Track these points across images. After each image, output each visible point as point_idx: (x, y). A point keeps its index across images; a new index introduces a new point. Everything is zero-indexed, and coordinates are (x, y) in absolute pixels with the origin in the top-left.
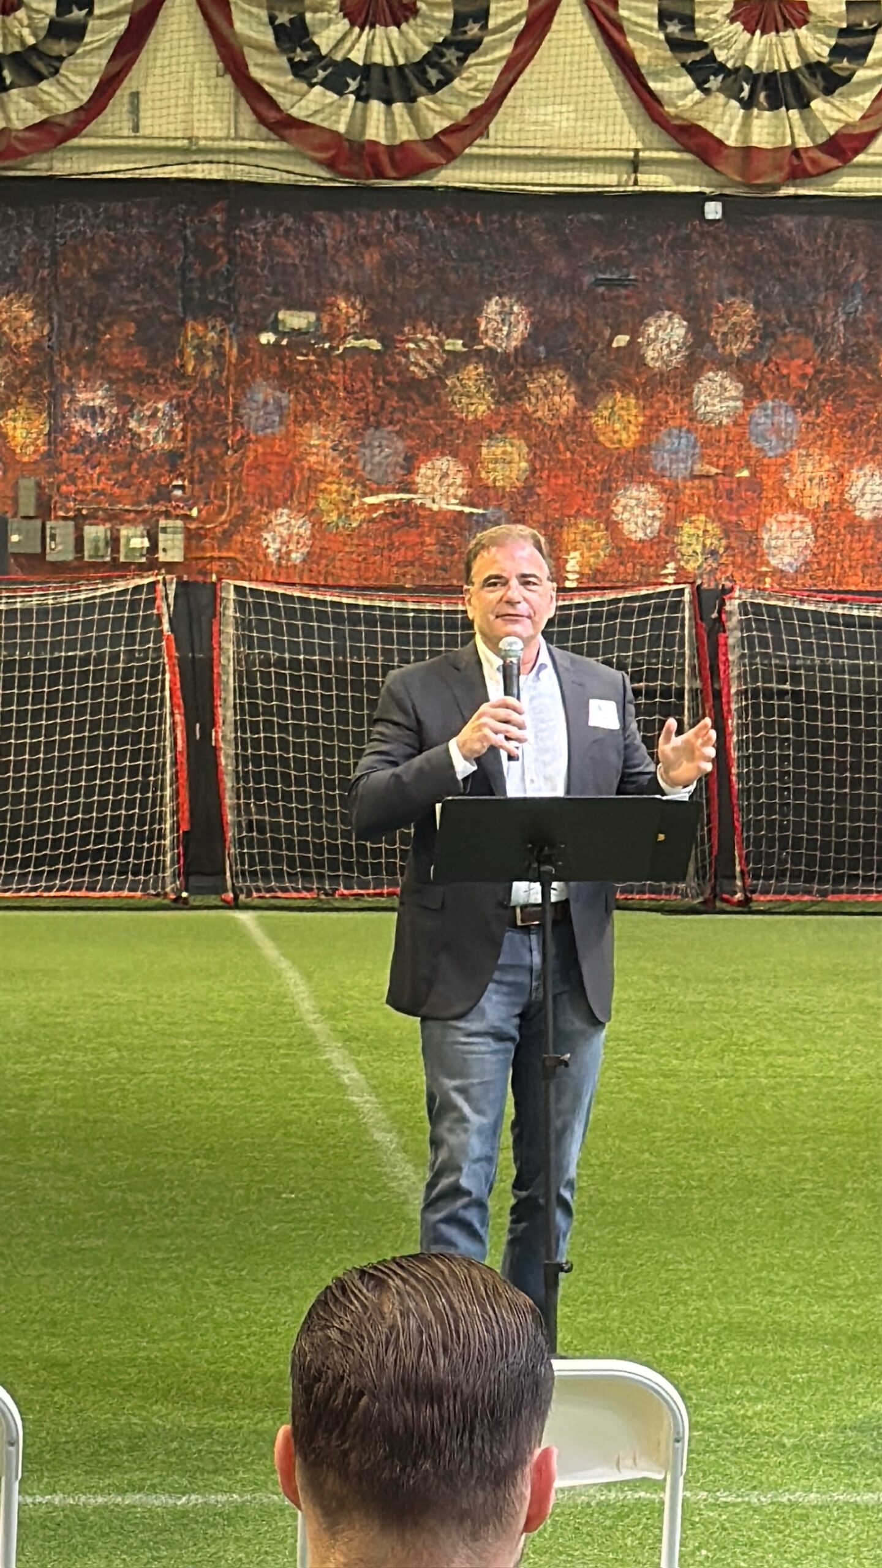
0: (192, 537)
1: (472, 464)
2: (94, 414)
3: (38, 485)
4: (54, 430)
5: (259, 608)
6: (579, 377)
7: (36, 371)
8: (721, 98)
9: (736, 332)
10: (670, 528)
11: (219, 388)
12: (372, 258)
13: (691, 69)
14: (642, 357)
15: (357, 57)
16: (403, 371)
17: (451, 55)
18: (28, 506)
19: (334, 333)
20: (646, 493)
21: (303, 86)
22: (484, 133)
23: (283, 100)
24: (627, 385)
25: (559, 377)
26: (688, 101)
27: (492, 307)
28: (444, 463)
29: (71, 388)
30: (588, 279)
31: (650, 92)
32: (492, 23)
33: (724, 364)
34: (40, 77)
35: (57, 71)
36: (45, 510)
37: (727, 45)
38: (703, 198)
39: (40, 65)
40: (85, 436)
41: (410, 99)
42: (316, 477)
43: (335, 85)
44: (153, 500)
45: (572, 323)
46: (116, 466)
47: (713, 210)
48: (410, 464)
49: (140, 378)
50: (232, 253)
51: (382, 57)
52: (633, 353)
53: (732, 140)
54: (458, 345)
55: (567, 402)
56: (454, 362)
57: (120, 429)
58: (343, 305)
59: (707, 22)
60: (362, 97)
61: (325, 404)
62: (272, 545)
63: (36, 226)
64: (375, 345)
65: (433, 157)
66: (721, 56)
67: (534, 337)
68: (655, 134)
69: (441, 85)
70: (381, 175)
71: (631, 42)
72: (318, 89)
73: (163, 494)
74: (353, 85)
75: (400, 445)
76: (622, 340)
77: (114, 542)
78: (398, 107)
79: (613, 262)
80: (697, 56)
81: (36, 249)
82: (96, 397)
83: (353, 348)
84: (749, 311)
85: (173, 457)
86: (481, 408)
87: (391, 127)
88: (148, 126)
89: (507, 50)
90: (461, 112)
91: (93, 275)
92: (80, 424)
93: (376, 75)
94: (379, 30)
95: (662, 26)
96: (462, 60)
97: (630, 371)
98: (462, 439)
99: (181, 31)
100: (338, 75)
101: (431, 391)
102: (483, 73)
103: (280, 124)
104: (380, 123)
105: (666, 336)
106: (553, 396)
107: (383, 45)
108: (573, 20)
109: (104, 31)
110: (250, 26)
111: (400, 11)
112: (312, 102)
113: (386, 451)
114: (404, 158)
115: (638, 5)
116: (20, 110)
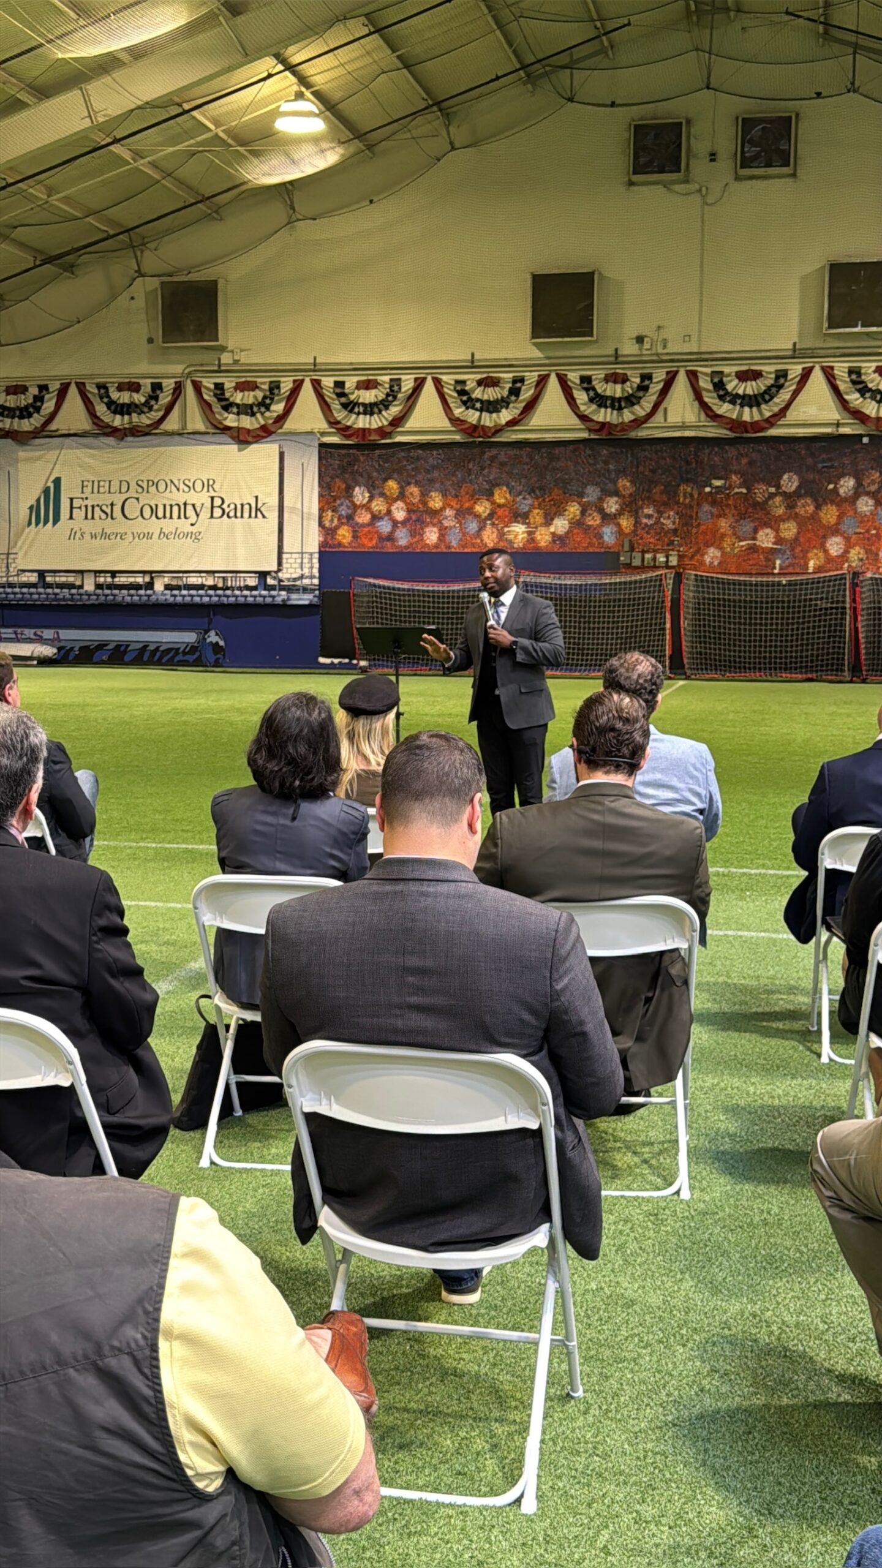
0: (681, 557)
1: (777, 531)
2: (649, 517)
3: (630, 541)
4: (636, 522)
5: (702, 581)
6: (815, 500)
7: (631, 502)
8: (869, 400)
9: (873, 482)
10: (846, 552)
11: (691, 507)
12: (744, 461)
13: (859, 391)
14: (838, 494)
15: (741, 392)
16: (754, 499)
17: (774, 390)
18: (627, 547)
19: (731, 487)
20: (837, 539)
21: (721, 403)
22: (785, 416)
23: (714, 408)
24: (832, 502)
25: (809, 500)
26: (858, 402)
27: (786, 477)
28: (768, 531)
29: (642, 508)
30: (820, 465)
31: (845, 400)
32: (790, 377)
33: (868, 494)
34: (633, 404)
35: (639, 403)
36: (632, 549)
37: (872, 381)
38: (861, 436)
39: (634, 401)
40: (646, 524)
41: (758, 405)
42: (723, 536)
43: (733, 402)
44: (668, 545)
45: (814, 481)
46: (656, 533)
47: (865, 440)
48: (756, 531)
49: (665, 504)
50: (697, 462)
51: (749, 391)
52: (835, 491)
53: (873, 415)
54: (772, 490)
55: (811, 509)
56: (772, 496)
57: (658, 522)
58: (734, 477)
59: (866, 374)
60: (742, 406)
61: (727, 511)
62: (707, 559)
63: (632, 455)
64: (744, 491)
65: (767, 425)
66: (870, 385)
67: (799, 487)
68: (846, 414)
69: (770, 400)
70: (747, 432)
71: (838, 382)
72: (726, 404)
73: (671, 543)
74: (739, 401)
75: (752, 525)
76: (831, 486)
77: (654, 559)
78: (755, 409)
79: (830, 460)
80: (861, 386)
81: (632, 462)
82: (649, 511)
83: (737, 493)
84: (878, 474)
85: (675, 531)
86: (781, 511)
87: (752, 416)
88: (669, 419)
89: (794, 387)
90: (776, 409)
91: (650, 470)
92: (645, 521)
93: (747, 399)
94: (749, 383)
95: (850, 376)
96: (778, 392)
97: (834, 497)
98: (773, 523)
99: (681, 387)
100: (734, 399)
101: (763, 506)
102: (784, 395)
103: (714, 417)
104: (748, 415)
105: (847, 484)
106: (806, 507)
107: (750, 388)
108: (817, 376)
109: (656, 388)
110: (705, 383)
111: (756, 375)
112: (724, 409)
113: (747, 526)
114: (756, 426)
115: (841, 368)
116: (627, 416)
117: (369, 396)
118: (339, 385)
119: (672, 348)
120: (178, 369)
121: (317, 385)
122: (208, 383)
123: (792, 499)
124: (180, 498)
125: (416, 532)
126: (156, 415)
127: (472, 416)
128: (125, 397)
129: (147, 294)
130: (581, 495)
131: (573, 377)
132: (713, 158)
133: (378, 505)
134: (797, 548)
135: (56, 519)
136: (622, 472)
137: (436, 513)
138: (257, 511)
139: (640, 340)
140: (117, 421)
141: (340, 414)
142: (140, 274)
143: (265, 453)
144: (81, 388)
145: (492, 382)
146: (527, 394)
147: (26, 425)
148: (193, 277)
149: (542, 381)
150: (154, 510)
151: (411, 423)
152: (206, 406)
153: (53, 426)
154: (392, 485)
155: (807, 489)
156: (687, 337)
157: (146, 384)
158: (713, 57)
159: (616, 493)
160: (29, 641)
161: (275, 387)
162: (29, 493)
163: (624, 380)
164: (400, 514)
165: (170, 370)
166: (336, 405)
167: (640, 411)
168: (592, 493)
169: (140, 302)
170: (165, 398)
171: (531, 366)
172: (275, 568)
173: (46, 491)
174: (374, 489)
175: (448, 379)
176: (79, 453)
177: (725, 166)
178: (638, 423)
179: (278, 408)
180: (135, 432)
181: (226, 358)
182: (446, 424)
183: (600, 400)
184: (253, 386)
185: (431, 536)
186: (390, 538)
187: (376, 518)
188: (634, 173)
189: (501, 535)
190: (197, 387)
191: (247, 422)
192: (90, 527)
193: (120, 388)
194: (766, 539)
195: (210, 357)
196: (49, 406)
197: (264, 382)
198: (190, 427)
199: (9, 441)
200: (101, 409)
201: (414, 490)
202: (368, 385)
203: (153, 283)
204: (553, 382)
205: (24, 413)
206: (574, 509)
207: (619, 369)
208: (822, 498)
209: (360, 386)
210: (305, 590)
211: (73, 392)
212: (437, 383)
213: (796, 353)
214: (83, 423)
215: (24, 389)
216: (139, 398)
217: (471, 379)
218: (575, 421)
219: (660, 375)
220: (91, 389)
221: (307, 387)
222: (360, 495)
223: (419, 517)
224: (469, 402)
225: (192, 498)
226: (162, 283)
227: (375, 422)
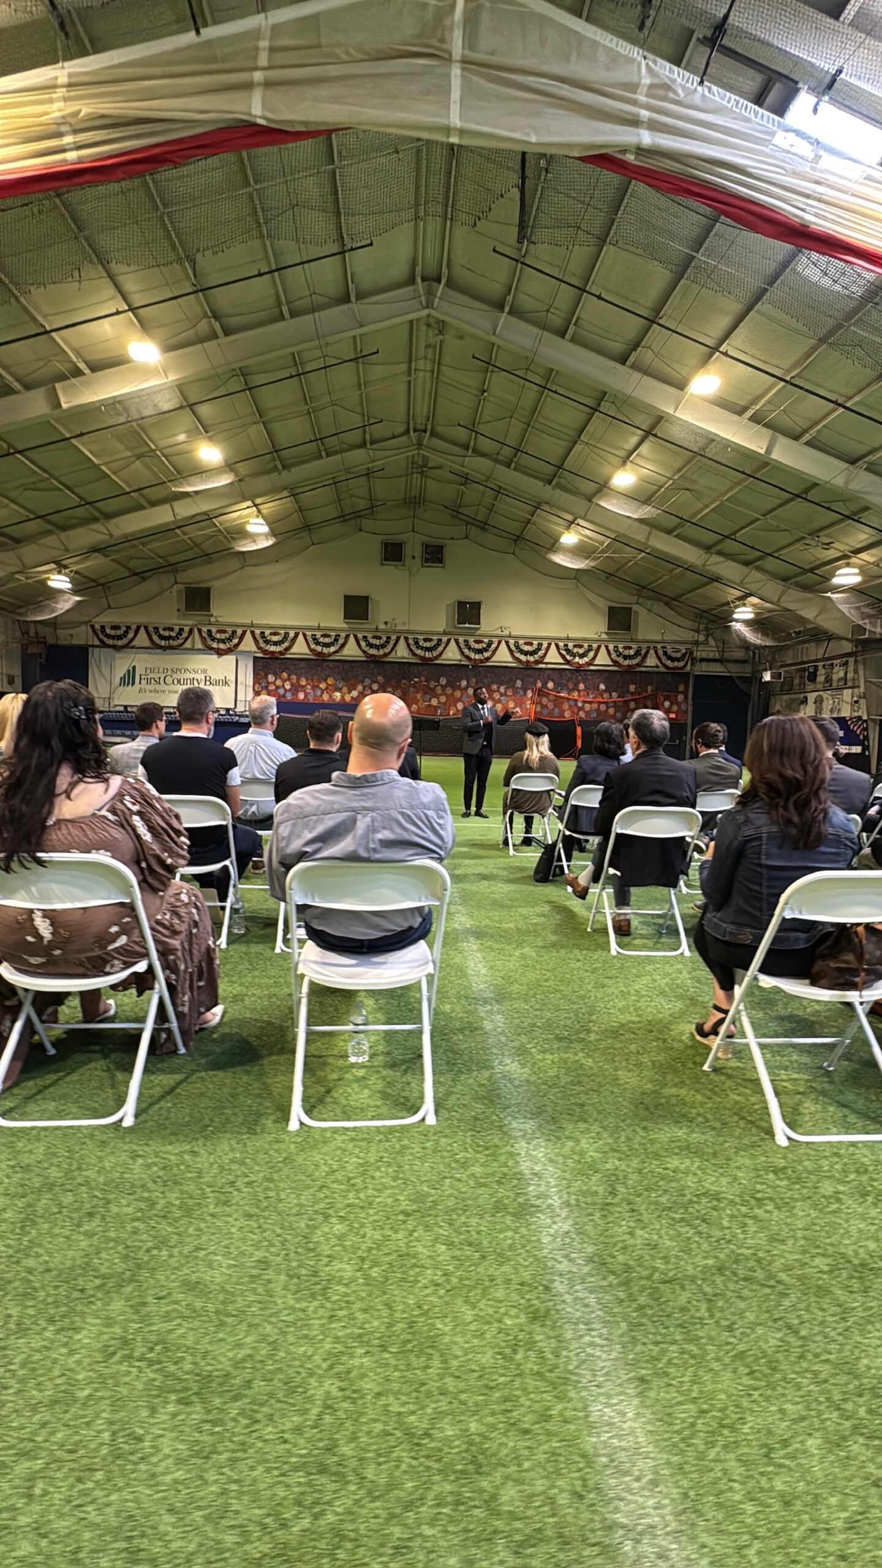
1: (438, 699)
8: (471, 652)
12: (426, 672)
13: (468, 648)
14: (460, 686)
15: (425, 646)
16: (430, 687)
19: (421, 682)
21: (417, 650)
22: (441, 656)
23: (415, 651)
25: (450, 688)
26: (468, 653)
27: (441, 679)
28: (435, 699)
30: (454, 675)
31: (463, 652)
32: (443, 641)
35: (386, 647)
37: (472, 645)
39: (384, 646)
41: (431, 651)
42: (419, 700)
47: (470, 667)
48: (431, 699)
50: (408, 671)
54: (437, 684)
55: (451, 691)
56: (436, 686)
58: (422, 678)
61: (420, 691)
63: (383, 667)
64: (426, 683)
65: (434, 659)
66: (472, 647)
67: (446, 683)
70: (427, 661)
71: (461, 645)
72: (419, 650)
74: (424, 649)
76: (458, 684)
78: (430, 653)
79: (457, 674)
81: (383, 670)
86: (440, 692)
88: (397, 655)
89: (444, 645)
90: (438, 654)
91: (390, 673)
93: (427, 648)
94: (428, 643)
95: (464, 643)
96: (438, 647)
97: (459, 688)
98: (437, 696)
99: (402, 641)
100: (422, 648)
101: (433, 690)
102: (440, 649)
103: (414, 654)
104: (428, 655)
105: (464, 683)
106: (449, 691)
107: (428, 645)
108: (453, 642)
109: (392, 642)
110: (411, 642)
111: (430, 640)
112: (419, 652)
113: (428, 697)
114: (430, 659)
115: (461, 640)
116: (381, 652)
117: (275, 638)
118: (262, 633)
119: (398, 628)
120: (190, 622)
121: (253, 633)
122: (204, 629)
123: (444, 687)
124: (191, 676)
125: (295, 694)
126: (180, 641)
127: (319, 649)
128: (166, 633)
129: (179, 592)
130: (363, 682)
131: (360, 636)
132: (414, 557)
133: (279, 682)
134: (446, 706)
135: (133, 684)
136: (379, 674)
137: (303, 687)
138: (226, 683)
139: (386, 623)
140: (163, 643)
141: (262, 645)
142: (176, 583)
143: (231, 659)
144: (146, 628)
145: (328, 636)
146: (341, 641)
147: (120, 643)
148: (201, 585)
149: (347, 637)
150: (179, 681)
151: (294, 650)
152: (203, 639)
153: (132, 644)
154: (285, 675)
155: (448, 684)
156: (404, 624)
157: (177, 628)
158: (416, 520)
159: (377, 682)
160: (118, 736)
161: (234, 632)
162: (120, 672)
163: (380, 638)
164: (288, 687)
165: (188, 622)
166: (261, 641)
167: (387, 650)
168: (367, 682)
169: (175, 594)
170: (185, 635)
171: (343, 630)
172: (232, 706)
173: (129, 671)
174: (277, 675)
175: (309, 633)
176: (146, 656)
177: (418, 560)
178: (386, 655)
179: (236, 641)
180: (171, 648)
181: (213, 619)
182: (307, 651)
183: (371, 646)
184: (225, 632)
185: (301, 696)
186: (284, 696)
187: (277, 688)
188: (386, 560)
189: (331, 696)
190: (200, 631)
191: (222, 646)
192: (149, 687)
193: (164, 629)
194: (434, 702)
195: (204, 618)
196: (131, 635)
197: (230, 630)
198: (196, 647)
199: (112, 650)
200: (155, 638)
201: (294, 677)
202: (275, 634)
203: (182, 587)
204: (352, 638)
205: (120, 638)
206: (360, 688)
207: (378, 634)
208: (455, 688)
209: (271, 634)
210: (247, 716)
211: (142, 630)
212: (305, 635)
213: (445, 633)
214: (147, 643)
215: (119, 628)
216: (173, 634)
217: (318, 634)
218: (360, 653)
219: (394, 637)
220: (151, 629)
221: (248, 633)
222: (271, 678)
223: (296, 688)
224: (318, 643)
225: (197, 676)
226: (186, 588)
227: (278, 649)
